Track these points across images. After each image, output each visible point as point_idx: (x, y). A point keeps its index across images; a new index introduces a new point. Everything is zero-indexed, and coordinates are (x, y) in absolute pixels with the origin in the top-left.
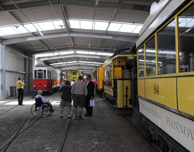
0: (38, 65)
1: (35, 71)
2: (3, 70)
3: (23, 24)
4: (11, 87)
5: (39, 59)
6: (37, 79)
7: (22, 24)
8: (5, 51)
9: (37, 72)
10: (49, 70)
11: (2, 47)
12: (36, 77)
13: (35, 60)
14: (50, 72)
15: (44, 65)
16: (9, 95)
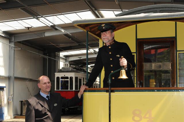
0: (62, 70)
1: (58, 78)
2: (11, 77)
3: (38, 17)
4: (22, 102)
5: (68, 58)
6: (60, 90)
7: (36, 17)
8: (14, 50)
9: (60, 80)
10: (77, 77)
11: (9, 45)
12: (58, 88)
13: (61, 60)
14: (80, 80)
15: (71, 70)
16: (19, 113)
